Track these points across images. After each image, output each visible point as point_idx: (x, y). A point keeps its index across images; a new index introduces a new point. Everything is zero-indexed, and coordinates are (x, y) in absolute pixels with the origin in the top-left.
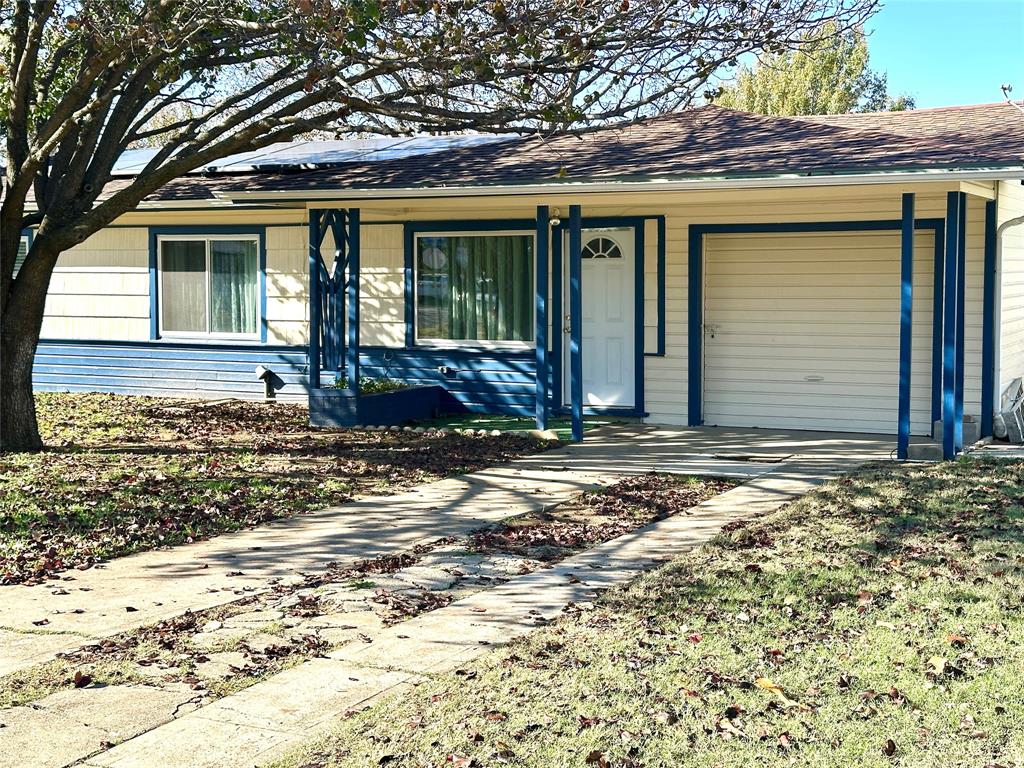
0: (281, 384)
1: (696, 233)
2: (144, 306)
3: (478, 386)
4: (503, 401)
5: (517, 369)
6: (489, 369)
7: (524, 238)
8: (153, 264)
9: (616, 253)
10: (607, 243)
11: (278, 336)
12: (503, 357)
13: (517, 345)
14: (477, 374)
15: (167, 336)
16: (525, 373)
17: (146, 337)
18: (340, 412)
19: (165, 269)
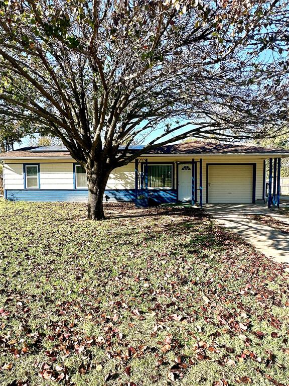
0: (109, 198)
1: (208, 165)
2: (72, 181)
3: (159, 197)
4: (166, 200)
5: (167, 193)
6: (161, 193)
7: (168, 166)
8: (74, 171)
9: (190, 169)
10: (188, 167)
11: (108, 187)
12: (165, 191)
13: (168, 188)
14: (159, 194)
15: (78, 188)
16: (170, 194)
17: (73, 188)
18: (144, 204)
19: (77, 173)
